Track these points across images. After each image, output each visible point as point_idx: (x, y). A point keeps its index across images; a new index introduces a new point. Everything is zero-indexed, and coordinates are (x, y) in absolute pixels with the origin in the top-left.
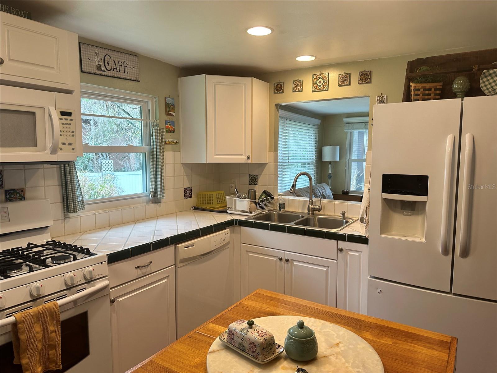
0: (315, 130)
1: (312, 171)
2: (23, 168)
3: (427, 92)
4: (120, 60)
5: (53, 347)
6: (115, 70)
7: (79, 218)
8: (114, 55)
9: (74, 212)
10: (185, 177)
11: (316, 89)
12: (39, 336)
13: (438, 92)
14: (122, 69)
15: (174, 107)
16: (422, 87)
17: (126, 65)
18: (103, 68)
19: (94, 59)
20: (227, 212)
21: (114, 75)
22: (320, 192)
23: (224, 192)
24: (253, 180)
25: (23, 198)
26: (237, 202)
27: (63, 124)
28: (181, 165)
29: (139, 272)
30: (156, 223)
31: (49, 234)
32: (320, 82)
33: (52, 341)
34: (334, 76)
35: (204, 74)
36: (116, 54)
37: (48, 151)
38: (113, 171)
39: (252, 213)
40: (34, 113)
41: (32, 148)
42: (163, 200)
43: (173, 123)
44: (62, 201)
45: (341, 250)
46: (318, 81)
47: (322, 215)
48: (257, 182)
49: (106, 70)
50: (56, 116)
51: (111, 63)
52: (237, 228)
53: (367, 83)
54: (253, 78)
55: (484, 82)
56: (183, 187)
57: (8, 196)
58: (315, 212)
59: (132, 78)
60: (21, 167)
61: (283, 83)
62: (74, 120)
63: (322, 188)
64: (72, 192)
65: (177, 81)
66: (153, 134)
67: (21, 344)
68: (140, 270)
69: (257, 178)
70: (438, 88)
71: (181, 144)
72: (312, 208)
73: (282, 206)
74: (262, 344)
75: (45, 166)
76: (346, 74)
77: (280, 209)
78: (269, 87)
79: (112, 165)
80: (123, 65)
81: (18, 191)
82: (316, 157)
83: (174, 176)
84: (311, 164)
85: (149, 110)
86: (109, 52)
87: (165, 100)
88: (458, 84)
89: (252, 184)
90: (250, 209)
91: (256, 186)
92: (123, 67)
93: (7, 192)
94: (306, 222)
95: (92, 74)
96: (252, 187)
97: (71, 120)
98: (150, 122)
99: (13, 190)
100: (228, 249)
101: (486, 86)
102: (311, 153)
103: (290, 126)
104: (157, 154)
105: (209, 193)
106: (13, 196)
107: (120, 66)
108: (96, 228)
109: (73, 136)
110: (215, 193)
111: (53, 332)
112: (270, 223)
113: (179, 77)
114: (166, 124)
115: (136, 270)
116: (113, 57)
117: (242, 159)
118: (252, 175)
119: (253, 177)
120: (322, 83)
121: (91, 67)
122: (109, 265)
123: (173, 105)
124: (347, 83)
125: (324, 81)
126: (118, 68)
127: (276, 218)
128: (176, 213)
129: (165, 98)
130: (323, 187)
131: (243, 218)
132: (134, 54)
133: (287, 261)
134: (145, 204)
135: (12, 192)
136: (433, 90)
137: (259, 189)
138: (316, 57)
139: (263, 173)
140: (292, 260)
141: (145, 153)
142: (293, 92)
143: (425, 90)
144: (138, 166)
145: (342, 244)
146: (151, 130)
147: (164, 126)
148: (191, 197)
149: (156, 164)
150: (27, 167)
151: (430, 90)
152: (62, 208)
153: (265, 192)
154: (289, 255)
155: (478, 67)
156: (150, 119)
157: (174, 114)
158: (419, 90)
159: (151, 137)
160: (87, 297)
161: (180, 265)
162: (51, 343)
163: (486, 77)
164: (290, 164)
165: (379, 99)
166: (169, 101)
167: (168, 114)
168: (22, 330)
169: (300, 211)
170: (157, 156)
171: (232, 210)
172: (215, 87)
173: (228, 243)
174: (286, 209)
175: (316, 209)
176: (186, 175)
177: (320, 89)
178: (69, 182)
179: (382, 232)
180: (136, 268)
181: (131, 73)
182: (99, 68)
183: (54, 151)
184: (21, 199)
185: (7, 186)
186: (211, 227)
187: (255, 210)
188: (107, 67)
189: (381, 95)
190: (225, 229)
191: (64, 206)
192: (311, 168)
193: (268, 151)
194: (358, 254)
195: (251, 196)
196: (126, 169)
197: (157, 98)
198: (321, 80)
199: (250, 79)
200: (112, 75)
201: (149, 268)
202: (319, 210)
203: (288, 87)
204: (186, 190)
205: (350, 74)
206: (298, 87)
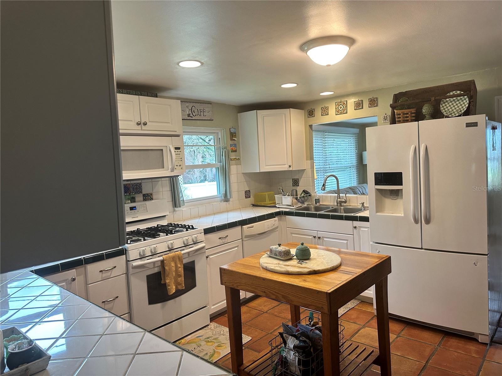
0: (354, 138)
1: (354, 174)
2: (151, 181)
3: (405, 116)
4: (201, 108)
5: (180, 276)
6: (198, 115)
7: (181, 211)
8: (197, 105)
9: (179, 207)
10: (245, 183)
11: (338, 112)
12: (174, 269)
13: (413, 115)
14: (202, 114)
15: (236, 134)
16: (402, 112)
17: (204, 111)
18: (191, 115)
19: (186, 110)
20: (276, 207)
21: (197, 118)
22: (360, 191)
23: (273, 192)
24: (296, 182)
25: (152, 199)
26: (283, 198)
27: (176, 154)
28: (242, 174)
29: (221, 241)
30: (228, 214)
31: (167, 220)
32: (341, 108)
33: (180, 272)
34: (351, 101)
35: (256, 110)
36: (198, 105)
37: (170, 170)
38: (182, 184)
39: (294, 206)
40: (162, 150)
41: (161, 169)
42: (231, 200)
43: (235, 145)
44: (172, 201)
45: (355, 227)
46: (339, 107)
47: (348, 206)
48: (298, 184)
49: (193, 116)
50: (173, 150)
51: (196, 111)
52: (283, 217)
53: (375, 106)
54: (291, 109)
55: (443, 107)
56: (244, 190)
57: (144, 198)
58: (342, 204)
59: (209, 119)
60: (150, 180)
61: (314, 109)
62: (181, 152)
63: (362, 188)
64: (178, 194)
65: (237, 115)
66: (222, 154)
67: (166, 271)
68: (222, 240)
69: (298, 181)
70: (412, 112)
71: (242, 159)
72: (340, 201)
73: (317, 201)
74: (284, 251)
75: (163, 179)
76: (359, 101)
77: (316, 203)
78: (303, 113)
79: (181, 179)
80: (202, 111)
81: (149, 195)
82: (356, 161)
83: (238, 182)
84: (353, 168)
85: (220, 138)
86: (194, 104)
87: (230, 130)
88: (426, 109)
89: (295, 186)
90: (292, 204)
91: (298, 187)
92: (203, 113)
93: (144, 195)
94: (335, 210)
95: (185, 120)
96: (295, 188)
97: (180, 152)
98: (220, 147)
99: (147, 194)
100: (277, 232)
101: (444, 109)
102: (352, 158)
103: (329, 137)
104: (226, 168)
105: (262, 194)
106: (147, 198)
107: (201, 112)
108: (191, 217)
109: (181, 161)
110: (266, 193)
111: (180, 267)
112: (306, 212)
113: (238, 113)
114: (231, 147)
115: (219, 240)
116: (197, 107)
117: (285, 168)
118: (294, 179)
119: (296, 180)
120: (342, 108)
121: (184, 116)
122: (205, 235)
123: (235, 133)
124: (361, 107)
125: (343, 107)
126: (200, 114)
127: (313, 209)
128: (240, 209)
129: (230, 129)
130: (364, 187)
131: (287, 210)
132: (209, 103)
133: (319, 238)
134: (219, 202)
135: (146, 195)
136: (409, 113)
137: (300, 190)
138: (334, 92)
139: (302, 177)
140: (323, 237)
141: (218, 168)
142: (322, 115)
143: (404, 114)
144: (202, 178)
145: (356, 223)
146: (221, 151)
147: (229, 148)
148: (250, 197)
149: (226, 175)
150: (153, 180)
151: (408, 114)
152: (172, 205)
153: (304, 191)
154: (320, 234)
155: (434, 98)
156: (220, 144)
157: (236, 139)
158: (400, 114)
159: (222, 157)
160: (194, 251)
161: (245, 239)
162: (179, 274)
163: (444, 103)
164: (330, 168)
165: (384, 118)
166: (232, 130)
167: (232, 140)
168: (166, 264)
169: (332, 204)
170: (226, 169)
171: (280, 205)
172: (263, 117)
173: (277, 228)
174: (321, 203)
175: (343, 202)
176: (246, 182)
177: (341, 113)
178: (176, 189)
179: (377, 212)
180: (219, 238)
181: (208, 115)
182: (189, 115)
183: (172, 170)
184: (151, 200)
185: (144, 192)
186: (264, 216)
187: (296, 204)
188: (193, 114)
189: (386, 115)
190: (275, 217)
191: (173, 203)
192: (353, 171)
193: (305, 160)
194: (367, 230)
195: (294, 194)
196: (193, 181)
197: (224, 130)
198: (341, 106)
199: (289, 109)
200: (196, 119)
201: (226, 240)
202: (345, 202)
203: (318, 112)
204: (246, 192)
205: (362, 100)
206: (325, 112)
